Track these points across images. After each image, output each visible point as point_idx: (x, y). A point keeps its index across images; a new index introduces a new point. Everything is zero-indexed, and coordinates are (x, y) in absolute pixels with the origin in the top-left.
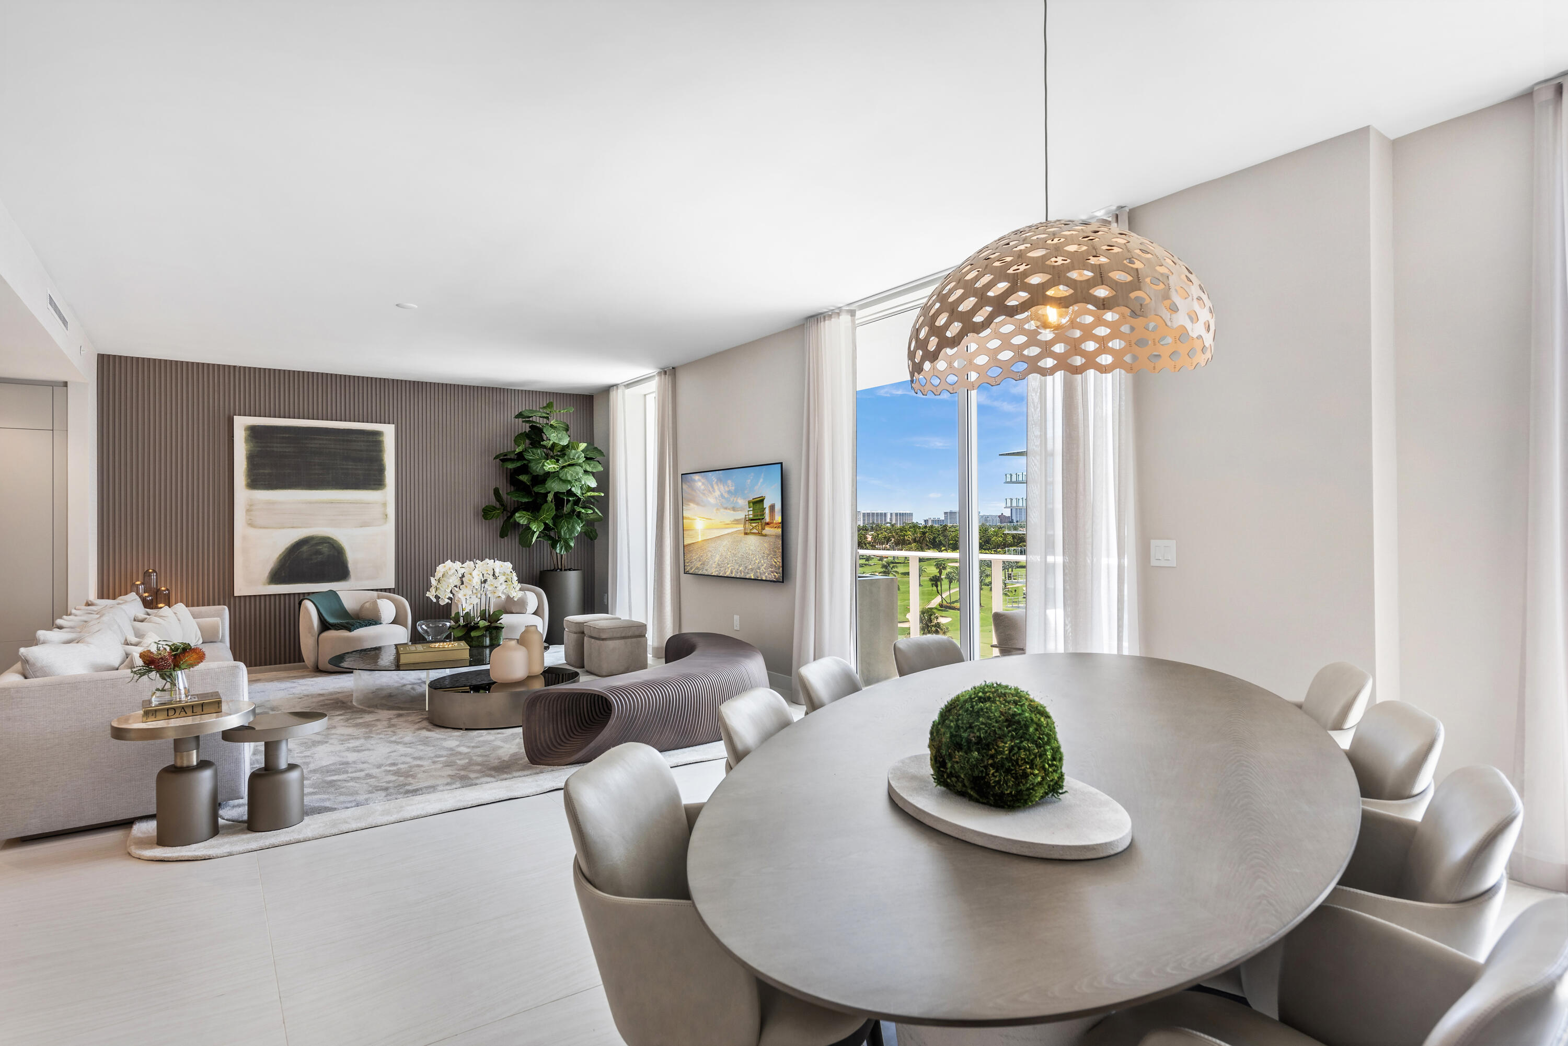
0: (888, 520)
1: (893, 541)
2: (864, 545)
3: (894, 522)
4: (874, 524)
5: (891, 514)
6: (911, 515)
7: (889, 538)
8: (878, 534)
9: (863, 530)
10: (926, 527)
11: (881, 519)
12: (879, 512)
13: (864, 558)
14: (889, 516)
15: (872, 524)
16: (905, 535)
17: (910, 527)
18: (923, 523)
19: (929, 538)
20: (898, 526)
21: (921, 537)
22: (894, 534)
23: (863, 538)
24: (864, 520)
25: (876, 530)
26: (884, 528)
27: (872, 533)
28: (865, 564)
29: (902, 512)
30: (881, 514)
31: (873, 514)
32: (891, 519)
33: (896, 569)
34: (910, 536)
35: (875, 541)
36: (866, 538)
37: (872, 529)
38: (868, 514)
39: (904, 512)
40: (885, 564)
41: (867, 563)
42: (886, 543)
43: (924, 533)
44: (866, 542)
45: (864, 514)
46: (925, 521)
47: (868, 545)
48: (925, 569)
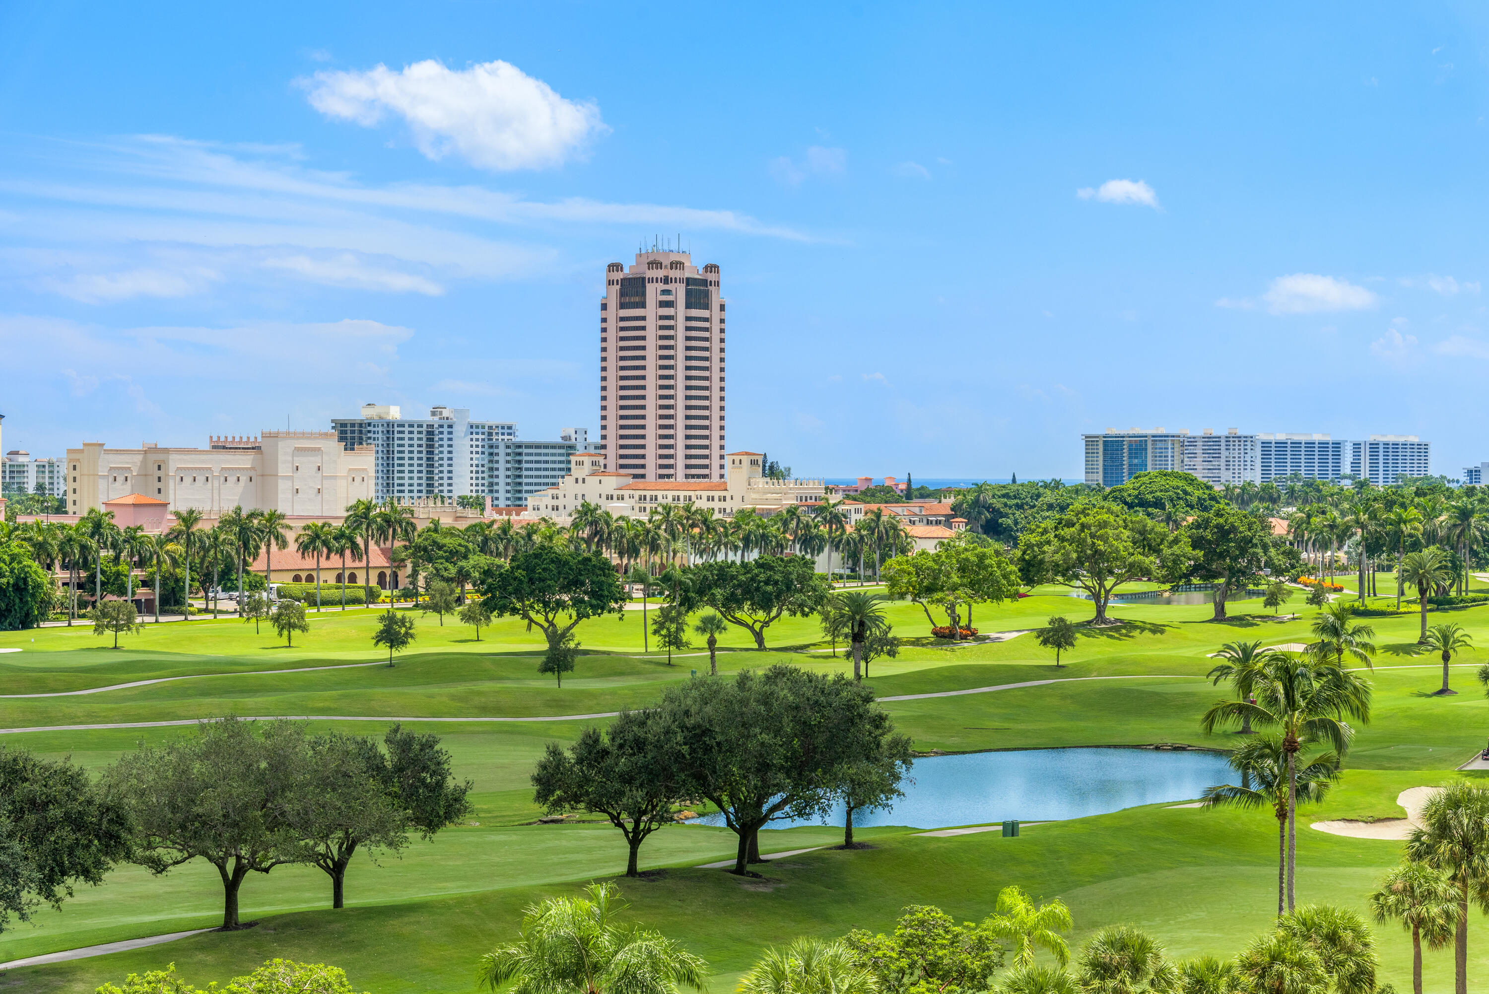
0: (1346, 469)
1: (1358, 537)
2: (1259, 551)
3: (1364, 474)
4: (1299, 480)
5: (1357, 446)
6: (1422, 449)
7: (1348, 528)
8: (1309, 516)
9: (1262, 499)
10: (1470, 492)
11: (1323, 462)
12: (1317, 437)
13: (1263, 593)
14: (1347, 457)
15: (1292, 480)
16: (1401, 521)
17: (1419, 493)
18: (1463, 478)
19: (1481, 531)
20: (1380, 487)
21: (1455, 526)
22: (1364, 517)
23: (1257, 526)
24: (1266, 468)
25: (1306, 501)
26: (1332, 495)
27: (1291, 510)
28: (1264, 618)
29: (1391, 438)
30: (1324, 445)
31: (1296, 444)
32: (1356, 464)
33: (1365, 639)
34: (1417, 524)
35: (1299, 539)
36: (1266, 527)
37: (1292, 494)
38: (1281, 445)
39: (1401, 440)
40: (1332, 619)
41: (1270, 611)
42: (1335, 545)
43: (1465, 515)
44: (1267, 540)
45: (1266, 445)
46: (1470, 472)
47: (1272, 552)
48: (1466, 639)
